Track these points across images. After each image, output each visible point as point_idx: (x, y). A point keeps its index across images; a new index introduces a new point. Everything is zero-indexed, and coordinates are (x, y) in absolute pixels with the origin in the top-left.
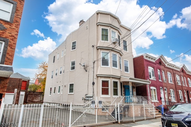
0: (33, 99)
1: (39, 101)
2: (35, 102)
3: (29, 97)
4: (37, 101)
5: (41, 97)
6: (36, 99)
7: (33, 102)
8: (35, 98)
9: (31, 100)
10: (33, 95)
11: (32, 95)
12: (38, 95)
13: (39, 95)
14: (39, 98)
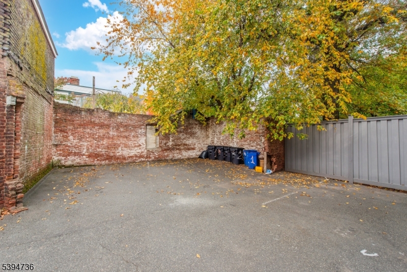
0: (116, 146)
1: (145, 153)
2: (124, 159)
3: (92, 136)
4: (132, 154)
5: (149, 135)
6: (126, 146)
7: (113, 161)
8: (123, 141)
9: (103, 151)
10: (108, 126)
11: (102, 126)
12: (135, 127)
13: (140, 127)
14: (142, 140)
